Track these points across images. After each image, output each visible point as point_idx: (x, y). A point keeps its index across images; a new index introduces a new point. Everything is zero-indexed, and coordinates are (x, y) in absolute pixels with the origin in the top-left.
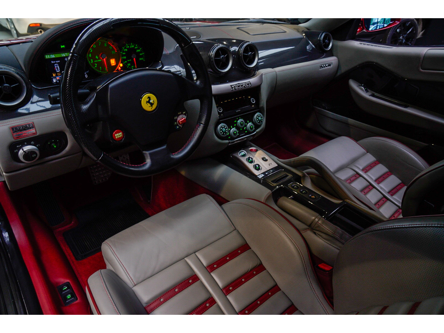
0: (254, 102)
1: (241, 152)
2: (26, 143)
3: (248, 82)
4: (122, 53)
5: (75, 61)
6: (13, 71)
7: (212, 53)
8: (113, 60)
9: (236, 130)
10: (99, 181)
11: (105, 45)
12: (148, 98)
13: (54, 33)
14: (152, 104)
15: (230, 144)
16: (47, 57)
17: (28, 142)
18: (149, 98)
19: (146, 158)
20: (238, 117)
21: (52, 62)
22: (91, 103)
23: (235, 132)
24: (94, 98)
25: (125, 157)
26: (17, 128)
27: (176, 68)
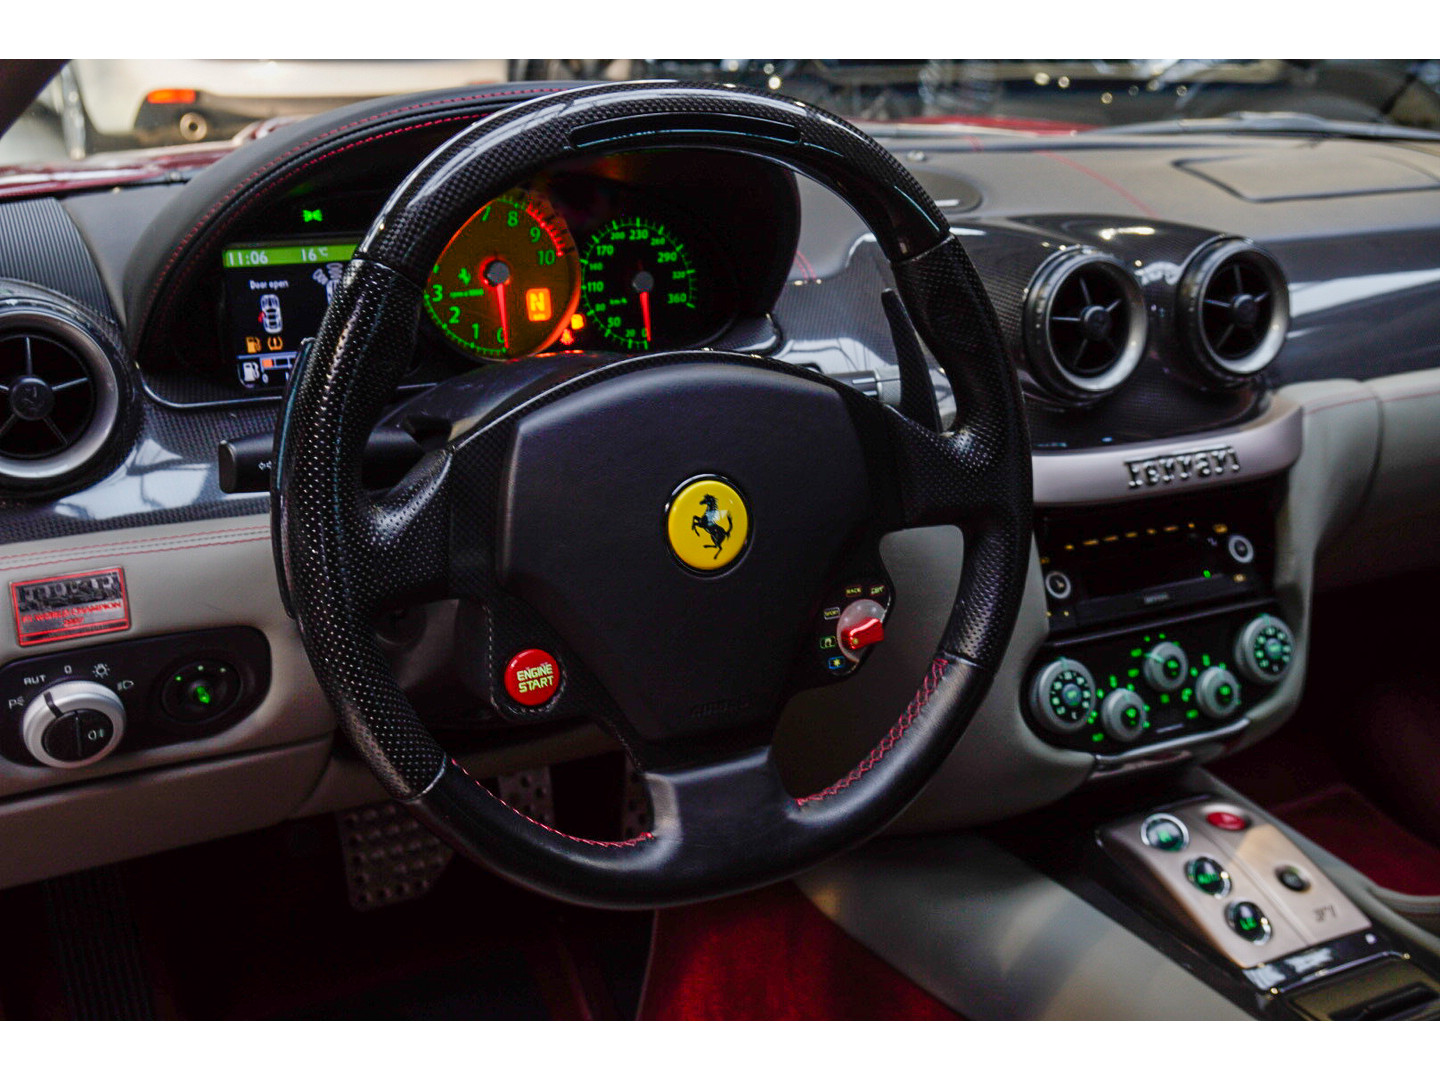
0: (1243, 554)
1: (1155, 823)
2: (68, 669)
3: (1219, 450)
4: (585, 262)
5: (377, 294)
6: (75, 318)
7: (1043, 292)
8: (541, 295)
9: (1136, 700)
10: (381, 894)
11: (513, 220)
12: (702, 503)
13: (290, 155)
14: (719, 535)
15: (1096, 775)
16: (234, 258)
17: (80, 662)
18: (710, 502)
19: (657, 806)
20: (1154, 633)
21: (253, 285)
22: (422, 502)
23: (1131, 713)
24: (439, 482)
25: (530, 779)
26: (43, 591)
27: (845, 355)
